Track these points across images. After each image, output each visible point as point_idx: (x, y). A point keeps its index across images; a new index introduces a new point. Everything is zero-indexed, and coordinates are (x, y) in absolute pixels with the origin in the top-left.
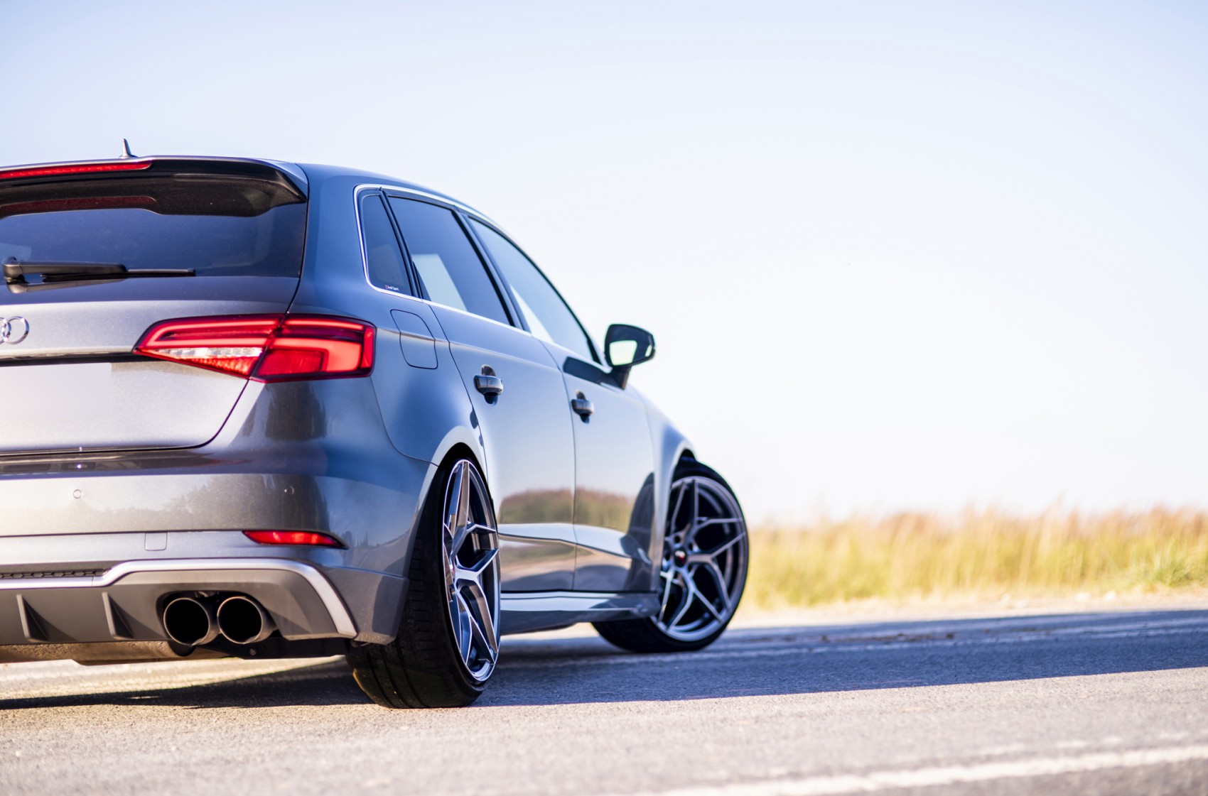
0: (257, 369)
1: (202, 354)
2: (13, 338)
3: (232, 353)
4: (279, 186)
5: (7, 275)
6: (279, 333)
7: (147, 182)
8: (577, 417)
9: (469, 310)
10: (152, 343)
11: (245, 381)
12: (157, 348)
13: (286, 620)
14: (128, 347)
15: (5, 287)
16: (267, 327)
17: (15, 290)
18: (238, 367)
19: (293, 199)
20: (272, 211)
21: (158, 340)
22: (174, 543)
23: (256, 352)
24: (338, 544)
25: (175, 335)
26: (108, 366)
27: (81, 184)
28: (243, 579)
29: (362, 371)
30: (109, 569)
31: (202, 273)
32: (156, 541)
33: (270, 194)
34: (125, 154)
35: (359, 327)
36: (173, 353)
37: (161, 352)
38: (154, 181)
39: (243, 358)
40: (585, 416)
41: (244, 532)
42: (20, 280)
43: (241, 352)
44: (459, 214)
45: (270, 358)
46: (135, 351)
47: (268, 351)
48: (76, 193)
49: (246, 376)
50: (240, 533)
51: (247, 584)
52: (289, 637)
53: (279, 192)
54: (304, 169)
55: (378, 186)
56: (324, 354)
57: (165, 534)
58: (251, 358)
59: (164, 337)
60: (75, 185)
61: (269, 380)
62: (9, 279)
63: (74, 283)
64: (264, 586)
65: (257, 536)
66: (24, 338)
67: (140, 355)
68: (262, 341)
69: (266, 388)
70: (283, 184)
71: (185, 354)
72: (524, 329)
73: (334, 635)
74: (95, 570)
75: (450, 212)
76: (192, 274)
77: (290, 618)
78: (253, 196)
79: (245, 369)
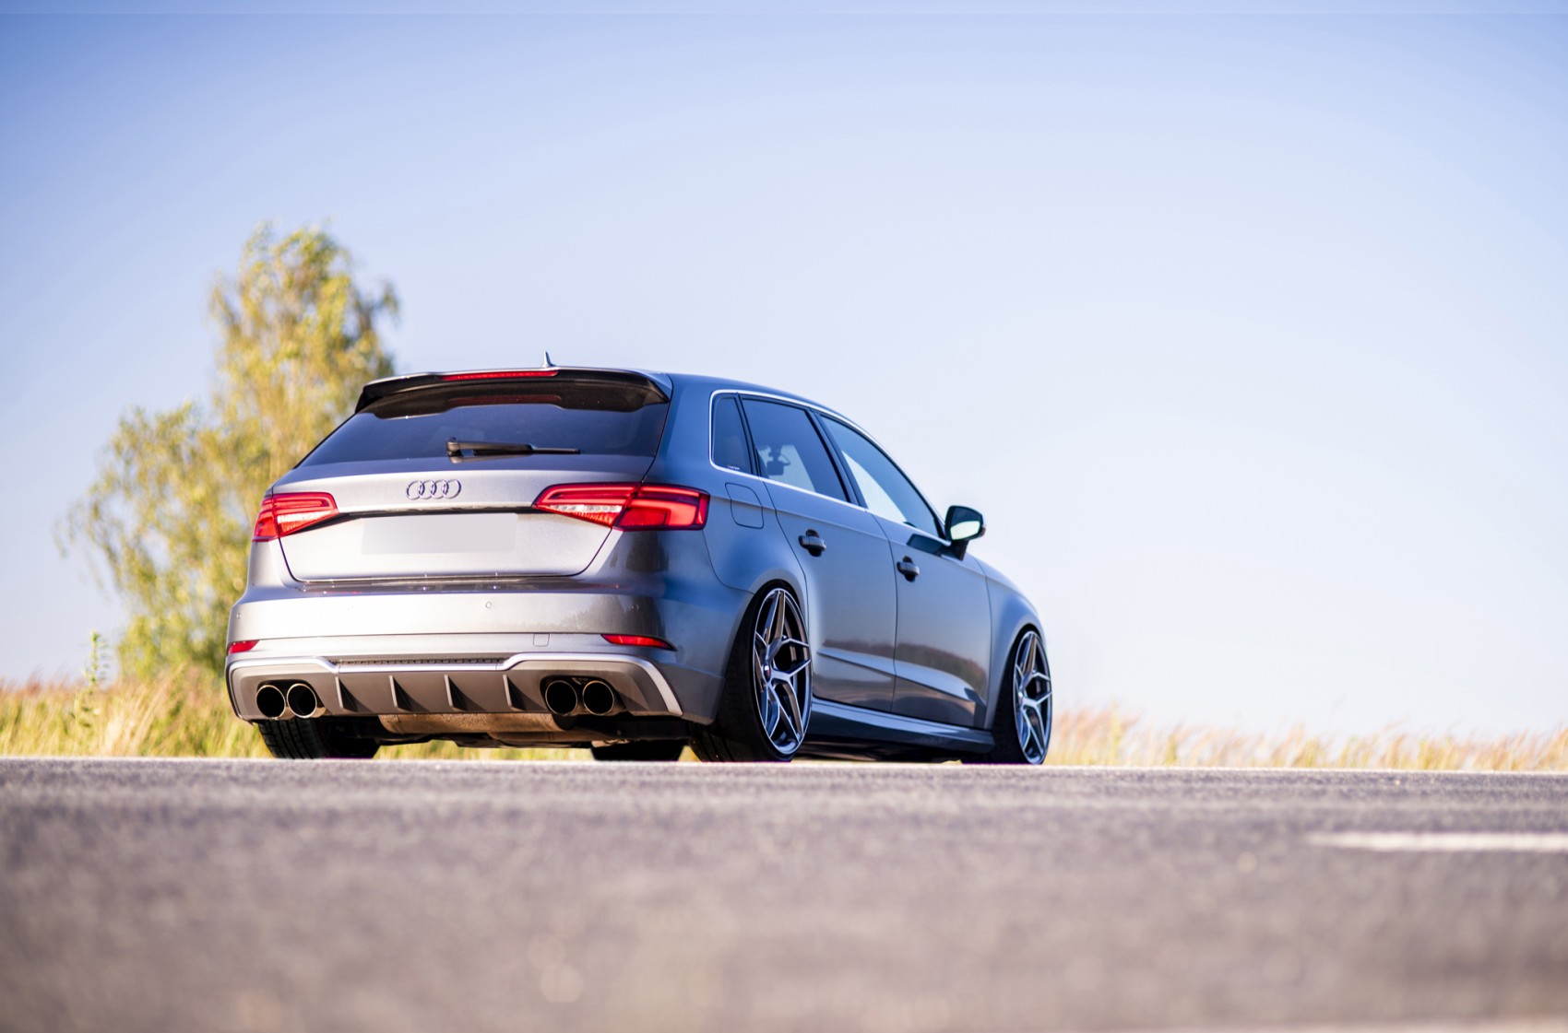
0: (618, 522)
1: (581, 509)
2: (450, 494)
3: (602, 509)
4: (650, 390)
5: (448, 450)
6: (635, 496)
7: (555, 385)
8: (902, 577)
9: (817, 491)
10: (546, 500)
11: (609, 529)
12: (549, 504)
13: (630, 700)
14: (528, 503)
15: (447, 458)
16: (627, 491)
17: (455, 461)
18: (606, 520)
19: (659, 400)
20: (642, 410)
21: (550, 498)
22: (555, 642)
23: (618, 509)
24: (671, 648)
25: (562, 496)
26: (514, 516)
27: (508, 386)
28: (600, 668)
29: (696, 526)
30: (508, 658)
31: (585, 452)
32: (541, 640)
33: (642, 397)
34: (546, 363)
35: (696, 494)
36: (560, 508)
37: (552, 507)
38: (560, 385)
39: (610, 514)
40: (910, 576)
41: (602, 635)
42: (458, 454)
43: (608, 509)
44: (811, 414)
45: (628, 514)
46: (534, 506)
47: (626, 509)
48: (503, 392)
49: (611, 526)
50: (600, 636)
51: (603, 672)
52: (633, 713)
53: (650, 395)
54: (670, 377)
55: (734, 391)
56: (667, 512)
57: (547, 635)
58: (615, 514)
59: (554, 496)
60: (503, 386)
61: (625, 529)
62: (450, 453)
63: (494, 457)
64: (614, 673)
65: (610, 638)
66: (457, 495)
67: (537, 509)
68: (622, 501)
69: (622, 536)
70: (653, 388)
71: (568, 509)
72: (860, 505)
73: (666, 714)
74: (499, 659)
75: (803, 412)
76: (578, 453)
77: (633, 698)
78: (630, 398)
79: (611, 521)
